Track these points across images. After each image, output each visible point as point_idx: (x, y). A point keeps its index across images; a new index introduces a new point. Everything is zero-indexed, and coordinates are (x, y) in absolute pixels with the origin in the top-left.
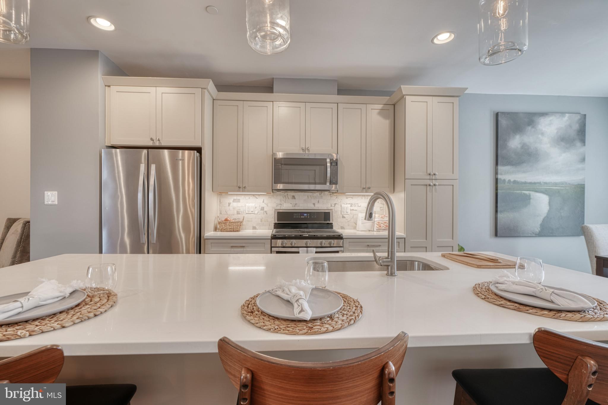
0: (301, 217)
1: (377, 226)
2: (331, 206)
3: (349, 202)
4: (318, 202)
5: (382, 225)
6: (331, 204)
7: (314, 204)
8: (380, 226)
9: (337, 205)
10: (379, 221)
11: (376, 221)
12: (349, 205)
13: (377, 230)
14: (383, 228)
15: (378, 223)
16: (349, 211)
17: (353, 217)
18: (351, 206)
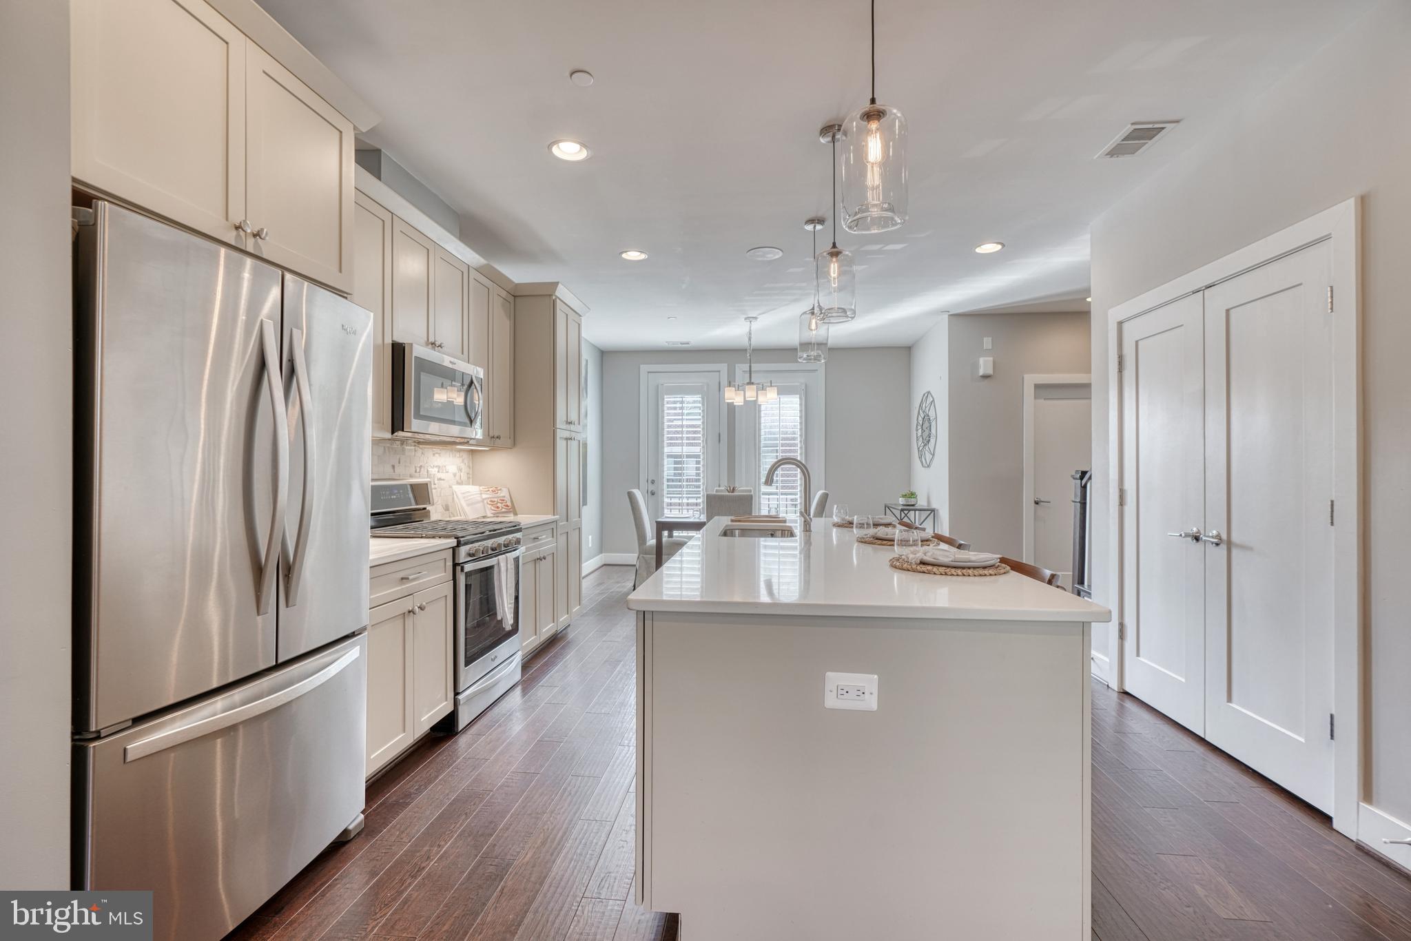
0: (392, 497)
1: (493, 508)
2: (416, 472)
3: (436, 464)
4: (399, 463)
5: (499, 505)
6: (415, 467)
7: (393, 467)
8: (498, 507)
9: (422, 469)
10: (493, 498)
11: (486, 499)
12: (436, 469)
13: (494, 514)
14: (503, 510)
15: (491, 501)
16: (436, 482)
17: (440, 493)
18: (438, 472)
